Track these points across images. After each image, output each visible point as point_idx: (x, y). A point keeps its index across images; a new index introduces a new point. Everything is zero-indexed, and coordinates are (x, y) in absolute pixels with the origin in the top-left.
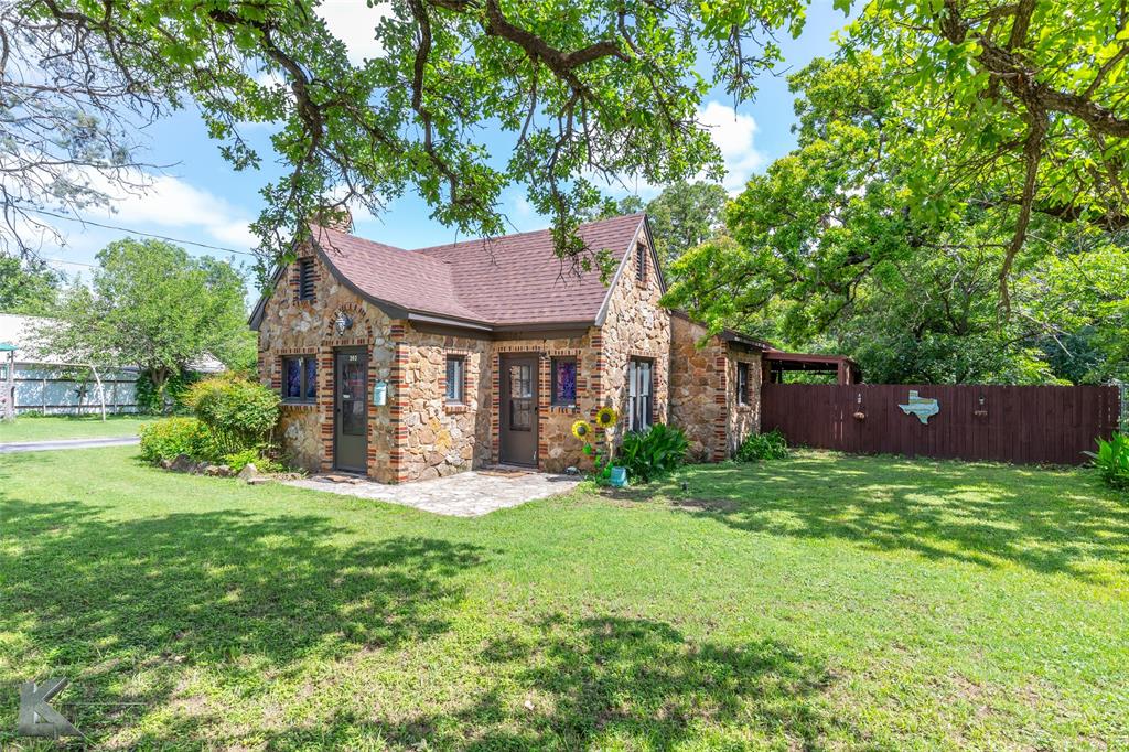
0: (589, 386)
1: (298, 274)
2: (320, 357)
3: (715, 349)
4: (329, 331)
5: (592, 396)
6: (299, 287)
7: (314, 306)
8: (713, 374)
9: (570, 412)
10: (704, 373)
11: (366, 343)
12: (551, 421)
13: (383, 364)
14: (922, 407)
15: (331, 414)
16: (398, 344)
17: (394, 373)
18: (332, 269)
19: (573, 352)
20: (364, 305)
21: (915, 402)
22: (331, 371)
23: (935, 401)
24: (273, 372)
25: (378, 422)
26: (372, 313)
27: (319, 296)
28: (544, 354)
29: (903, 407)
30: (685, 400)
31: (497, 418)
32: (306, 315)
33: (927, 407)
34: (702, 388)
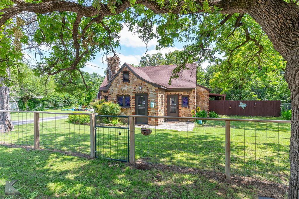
0: (192, 102)
1: (122, 75)
2: (131, 96)
3: (207, 93)
4: (134, 90)
5: (193, 105)
6: (122, 79)
7: (129, 83)
8: (206, 99)
9: (187, 108)
10: (204, 99)
11: (147, 93)
12: (182, 110)
13: (153, 98)
14: (243, 105)
15: (135, 110)
16: (157, 93)
17: (156, 100)
18: (135, 74)
19: (188, 95)
20: (146, 84)
21: (241, 104)
22: (135, 99)
23: (246, 104)
24: (114, 99)
25: (151, 112)
26: (149, 86)
27: (131, 81)
28: (180, 95)
29: (239, 105)
30: (199, 105)
31: (167, 110)
32: (126, 86)
33: (244, 105)
34: (204, 102)
